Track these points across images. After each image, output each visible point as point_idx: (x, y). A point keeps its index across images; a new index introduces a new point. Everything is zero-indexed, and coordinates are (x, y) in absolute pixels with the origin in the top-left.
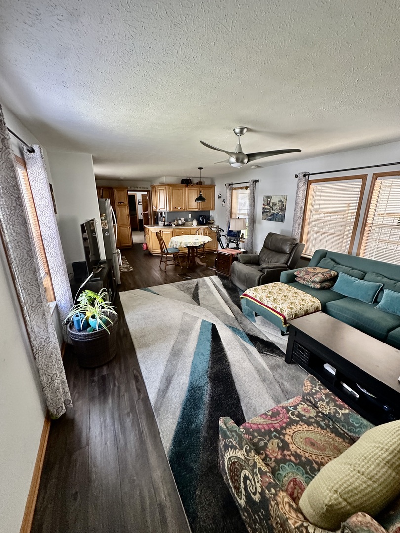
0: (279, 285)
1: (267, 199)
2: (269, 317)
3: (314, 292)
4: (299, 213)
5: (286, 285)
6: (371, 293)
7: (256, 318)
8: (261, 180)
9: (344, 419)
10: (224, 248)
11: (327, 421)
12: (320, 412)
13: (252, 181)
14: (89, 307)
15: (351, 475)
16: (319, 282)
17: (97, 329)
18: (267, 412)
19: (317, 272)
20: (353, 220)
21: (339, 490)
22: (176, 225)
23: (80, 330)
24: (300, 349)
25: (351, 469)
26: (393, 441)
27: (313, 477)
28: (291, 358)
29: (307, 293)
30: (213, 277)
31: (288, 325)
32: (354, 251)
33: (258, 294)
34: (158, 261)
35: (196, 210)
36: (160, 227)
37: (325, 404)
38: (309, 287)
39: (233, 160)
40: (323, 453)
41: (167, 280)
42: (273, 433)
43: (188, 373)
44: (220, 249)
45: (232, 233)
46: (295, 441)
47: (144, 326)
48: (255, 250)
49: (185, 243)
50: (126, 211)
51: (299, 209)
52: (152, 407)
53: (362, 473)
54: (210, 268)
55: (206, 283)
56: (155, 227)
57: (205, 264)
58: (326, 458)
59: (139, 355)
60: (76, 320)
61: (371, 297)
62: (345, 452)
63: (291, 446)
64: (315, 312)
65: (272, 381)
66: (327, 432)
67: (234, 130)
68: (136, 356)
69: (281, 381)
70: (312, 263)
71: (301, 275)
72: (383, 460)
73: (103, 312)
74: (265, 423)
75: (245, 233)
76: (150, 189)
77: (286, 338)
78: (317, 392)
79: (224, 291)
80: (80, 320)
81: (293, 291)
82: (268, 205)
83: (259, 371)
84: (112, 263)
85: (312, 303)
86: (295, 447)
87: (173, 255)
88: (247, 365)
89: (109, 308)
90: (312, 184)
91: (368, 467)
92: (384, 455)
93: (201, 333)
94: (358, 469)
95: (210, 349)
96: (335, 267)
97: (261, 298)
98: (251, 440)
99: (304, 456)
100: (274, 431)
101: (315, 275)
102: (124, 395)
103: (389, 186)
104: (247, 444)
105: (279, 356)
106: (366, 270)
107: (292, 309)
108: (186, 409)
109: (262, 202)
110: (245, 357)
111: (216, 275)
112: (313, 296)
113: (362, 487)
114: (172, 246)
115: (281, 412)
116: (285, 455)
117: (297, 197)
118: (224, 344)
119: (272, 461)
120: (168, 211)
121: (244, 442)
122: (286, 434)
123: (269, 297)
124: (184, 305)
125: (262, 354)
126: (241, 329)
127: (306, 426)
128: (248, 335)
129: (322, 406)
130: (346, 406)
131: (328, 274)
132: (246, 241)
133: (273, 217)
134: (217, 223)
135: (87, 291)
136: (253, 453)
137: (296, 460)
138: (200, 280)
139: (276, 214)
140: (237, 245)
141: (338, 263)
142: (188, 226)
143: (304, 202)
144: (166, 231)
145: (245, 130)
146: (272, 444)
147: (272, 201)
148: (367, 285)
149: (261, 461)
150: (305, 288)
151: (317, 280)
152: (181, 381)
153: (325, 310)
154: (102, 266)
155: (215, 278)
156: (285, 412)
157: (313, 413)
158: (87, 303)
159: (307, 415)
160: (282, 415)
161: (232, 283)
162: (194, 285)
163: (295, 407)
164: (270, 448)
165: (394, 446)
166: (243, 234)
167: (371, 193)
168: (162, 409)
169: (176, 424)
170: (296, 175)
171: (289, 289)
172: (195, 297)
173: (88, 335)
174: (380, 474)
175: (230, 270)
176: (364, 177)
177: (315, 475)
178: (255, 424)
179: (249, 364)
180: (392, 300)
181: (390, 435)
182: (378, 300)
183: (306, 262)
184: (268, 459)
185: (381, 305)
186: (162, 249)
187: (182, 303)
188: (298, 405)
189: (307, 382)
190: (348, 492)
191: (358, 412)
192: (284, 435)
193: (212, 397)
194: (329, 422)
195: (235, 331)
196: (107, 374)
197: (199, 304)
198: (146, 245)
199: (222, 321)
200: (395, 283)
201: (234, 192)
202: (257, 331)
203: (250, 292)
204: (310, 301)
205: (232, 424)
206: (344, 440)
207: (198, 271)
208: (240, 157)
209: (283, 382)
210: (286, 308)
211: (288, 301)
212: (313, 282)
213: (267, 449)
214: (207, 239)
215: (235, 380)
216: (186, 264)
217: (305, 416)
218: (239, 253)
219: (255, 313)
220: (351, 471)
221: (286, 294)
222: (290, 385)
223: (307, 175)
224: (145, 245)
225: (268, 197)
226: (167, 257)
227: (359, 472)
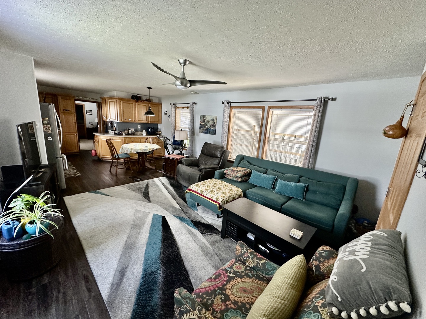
0: (214, 180)
1: (203, 118)
2: (208, 205)
3: (238, 184)
4: (226, 129)
5: (219, 180)
6: (271, 182)
7: (198, 208)
8: (198, 103)
9: (263, 268)
10: (170, 154)
11: (252, 272)
12: (247, 267)
13: (192, 104)
14: (26, 212)
15: (272, 301)
16: (241, 177)
17: (37, 235)
18: (212, 276)
19: (239, 170)
20: (258, 135)
21: (266, 314)
22: (126, 134)
23: (12, 239)
24: (231, 225)
25: (271, 297)
26: (292, 271)
27: (247, 315)
28: (225, 234)
29: (233, 185)
30: (160, 178)
31: (221, 209)
32: (260, 155)
33: (199, 188)
34: (108, 166)
35: (145, 122)
36: (110, 135)
37: (250, 260)
38: (234, 181)
39: (178, 83)
40: (252, 295)
41: (118, 183)
42: (217, 291)
43: (142, 262)
44: (166, 154)
45: (177, 142)
46: (233, 292)
47: (94, 227)
48: (195, 156)
49: (135, 149)
50: (73, 119)
51: (225, 126)
52: (105, 303)
53: (278, 297)
54: (158, 171)
55: (155, 183)
56: (105, 135)
57: (154, 168)
58: (254, 298)
59: (89, 255)
60: (6, 228)
61: (271, 185)
62: (265, 290)
63: (231, 297)
64: (239, 198)
65: (212, 254)
66: (253, 279)
67: (179, 61)
68: (86, 257)
69: (219, 252)
70: (235, 164)
71: (229, 173)
72: (288, 285)
73: (45, 217)
74: (211, 286)
75: (187, 142)
76: (100, 100)
77: (221, 220)
78: (245, 252)
79: (171, 189)
80: (12, 228)
81: (223, 184)
82: (204, 122)
83: (203, 248)
84: (56, 168)
85: (237, 192)
86: (233, 296)
87: (124, 160)
88: (193, 245)
89: (53, 211)
90: (233, 109)
91: (281, 292)
92: (289, 281)
93: (153, 225)
94: (276, 295)
95: (161, 237)
96: (249, 166)
97: (201, 191)
98: (201, 301)
99: (240, 302)
100: (218, 290)
101: (237, 172)
102: (71, 299)
103: (276, 115)
104: (199, 305)
105: (217, 234)
106: (267, 168)
107: (224, 197)
108: (141, 295)
109: (199, 120)
110: (191, 239)
111: (164, 176)
112: (237, 187)
113: (279, 307)
114: (123, 151)
115: (222, 273)
116: (227, 305)
117: (223, 117)
118: (174, 232)
119: (218, 313)
120: (119, 121)
121: (196, 305)
122: (227, 289)
123: (207, 190)
124: (135, 203)
125: (204, 235)
126: (187, 218)
127: (239, 279)
128: (192, 221)
129: (249, 262)
130: (264, 258)
131: (245, 171)
132: (188, 149)
133: (208, 131)
134: (163, 134)
135: (23, 195)
136: (204, 311)
137: (235, 306)
138: (150, 181)
139: (210, 129)
140: (181, 152)
141: (251, 164)
142: (137, 135)
143: (228, 121)
144: (117, 140)
145: (188, 62)
146: (217, 299)
147: (207, 119)
148: (268, 177)
149: (210, 315)
150: (231, 182)
151: (239, 175)
152: (135, 271)
153: (245, 195)
154: (43, 170)
155: (163, 179)
156: (225, 273)
157: (243, 269)
158: (23, 208)
159: (240, 271)
160: (222, 276)
161: (178, 182)
162: (145, 185)
163: (231, 267)
164: (216, 303)
165: (293, 274)
166: (185, 144)
167: (268, 118)
168: (117, 301)
169: (131, 311)
170: (222, 102)
171: (221, 183)
172: (146, 195)
173: (24, 243)
174: (287, 295)
175: (176, 172)
176: (263, 108)
177: (248, 313)
178: (203, 288)
179: (194, 244)
180: (283, 186)
181: (290, 268)
182: (275, 186)
183: (231, 164)
184: (215, 312)
185: (277, 190)
186: (112, 155)
187: (134, 201)
188: (233, 265)
189: (238, 248)
190: (271, 313)
191: (271, 260)
192: (225, 290)
193: (165, 278)
194: (254, 272)
195: (182, 219)
196: (49, 282)
197: (150, 201)
198: (96, 151)
199: (170, 213)
200: (283, 175)
201: (178, 110)
202: (199, 217)
203: (193, 187)
204: (236, 190)
205: (186, 293)
206: (264, 282)
207: (148, 173)
208: (184, 81)
209: (220, 253)
210: (220, 197)
211: (221, 192)
212: (237, 177)
213: (214, 305)
214: (156, 147)
215: (184, 259)
216: (136, 168)
217: (238, 272)
218: (183, 158)
219: (197, 203)
220: (272, 298)
221: (219, 187)
222: (226, 254)
223: (230, 103)
224: (93, 152)
225: (204, 116)
226: (118, 162)
227: (276, 298)
